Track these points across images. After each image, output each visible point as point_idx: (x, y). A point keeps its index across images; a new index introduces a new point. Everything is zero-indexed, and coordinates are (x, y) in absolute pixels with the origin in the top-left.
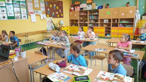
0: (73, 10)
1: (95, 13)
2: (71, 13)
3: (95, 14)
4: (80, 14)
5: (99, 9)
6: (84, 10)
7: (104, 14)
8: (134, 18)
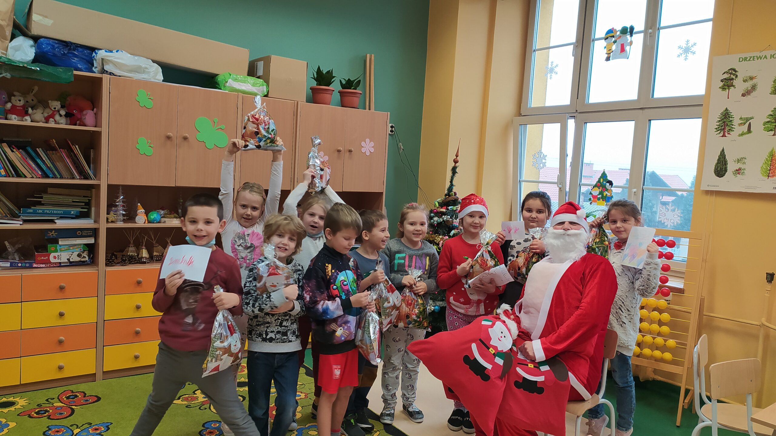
5: (106, 78)
7: (169, 138)
8: (381, 193)
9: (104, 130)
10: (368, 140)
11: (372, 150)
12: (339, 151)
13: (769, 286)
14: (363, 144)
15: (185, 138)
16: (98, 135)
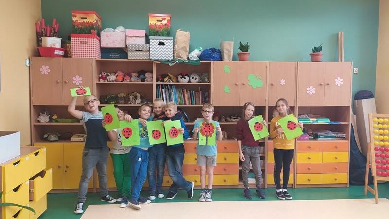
0: (61, 53)
1: (187, 78)
2: (45, 70)
3: (184, 81)
4: (105, 78)
5: (212, 62)
6: (132, 56)
7: (236, 85)
8: (349, 107)
9: (212, 84)
10: (339, 78)
11: (342, 83)
12: (321, 85)
14: (336, 80)
15: (243, 84)
16: (210, 85)
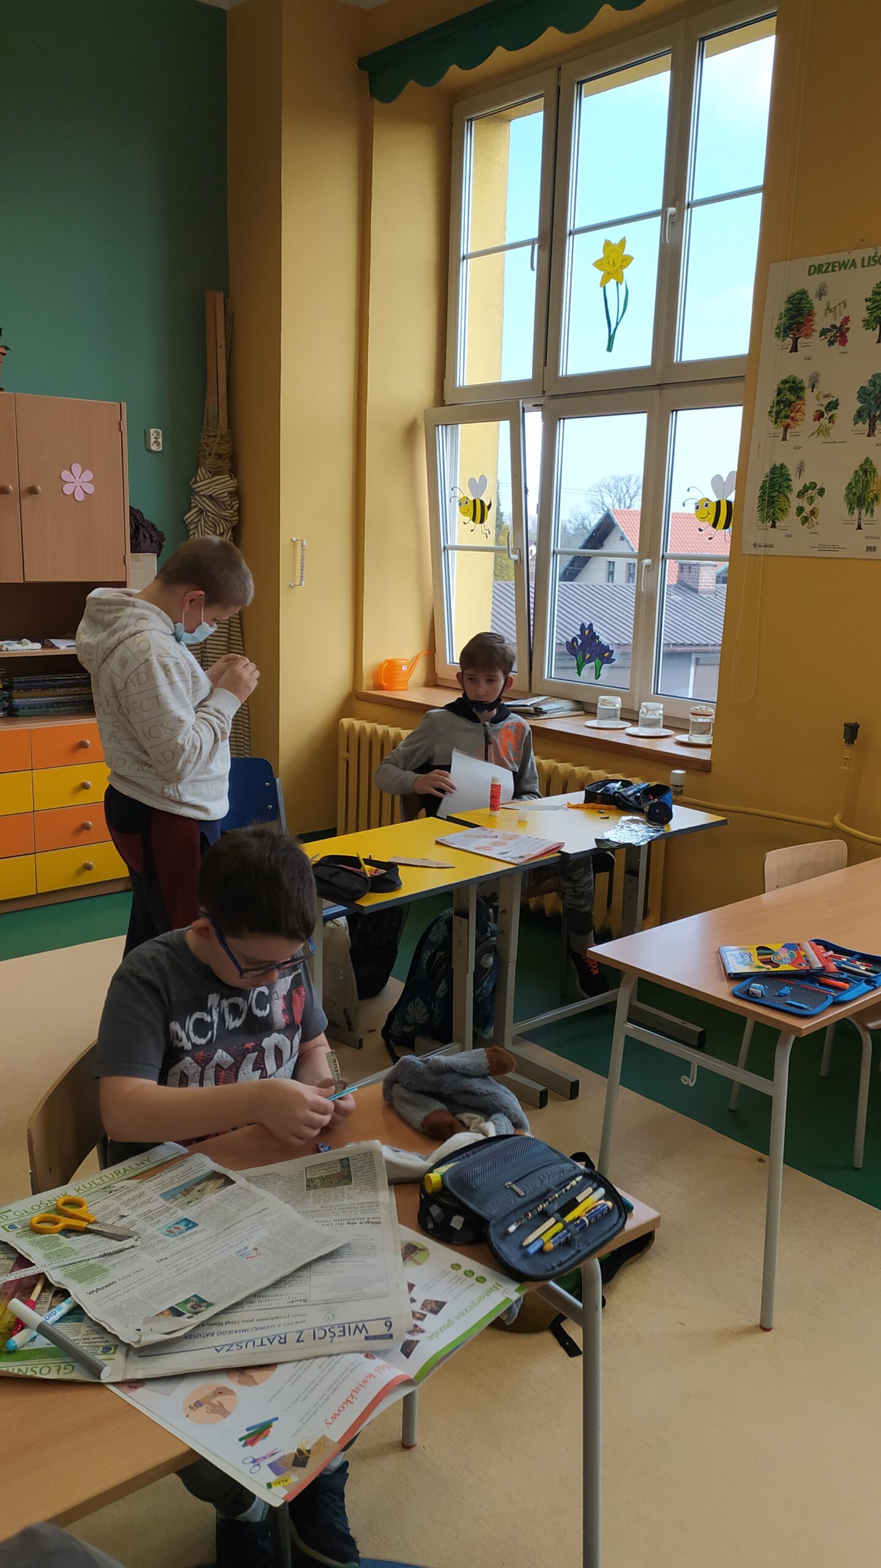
10: (76, 468)
11: (90, 489)
12: (6, 491)
13: (848, 752)
14: (66, 475)
